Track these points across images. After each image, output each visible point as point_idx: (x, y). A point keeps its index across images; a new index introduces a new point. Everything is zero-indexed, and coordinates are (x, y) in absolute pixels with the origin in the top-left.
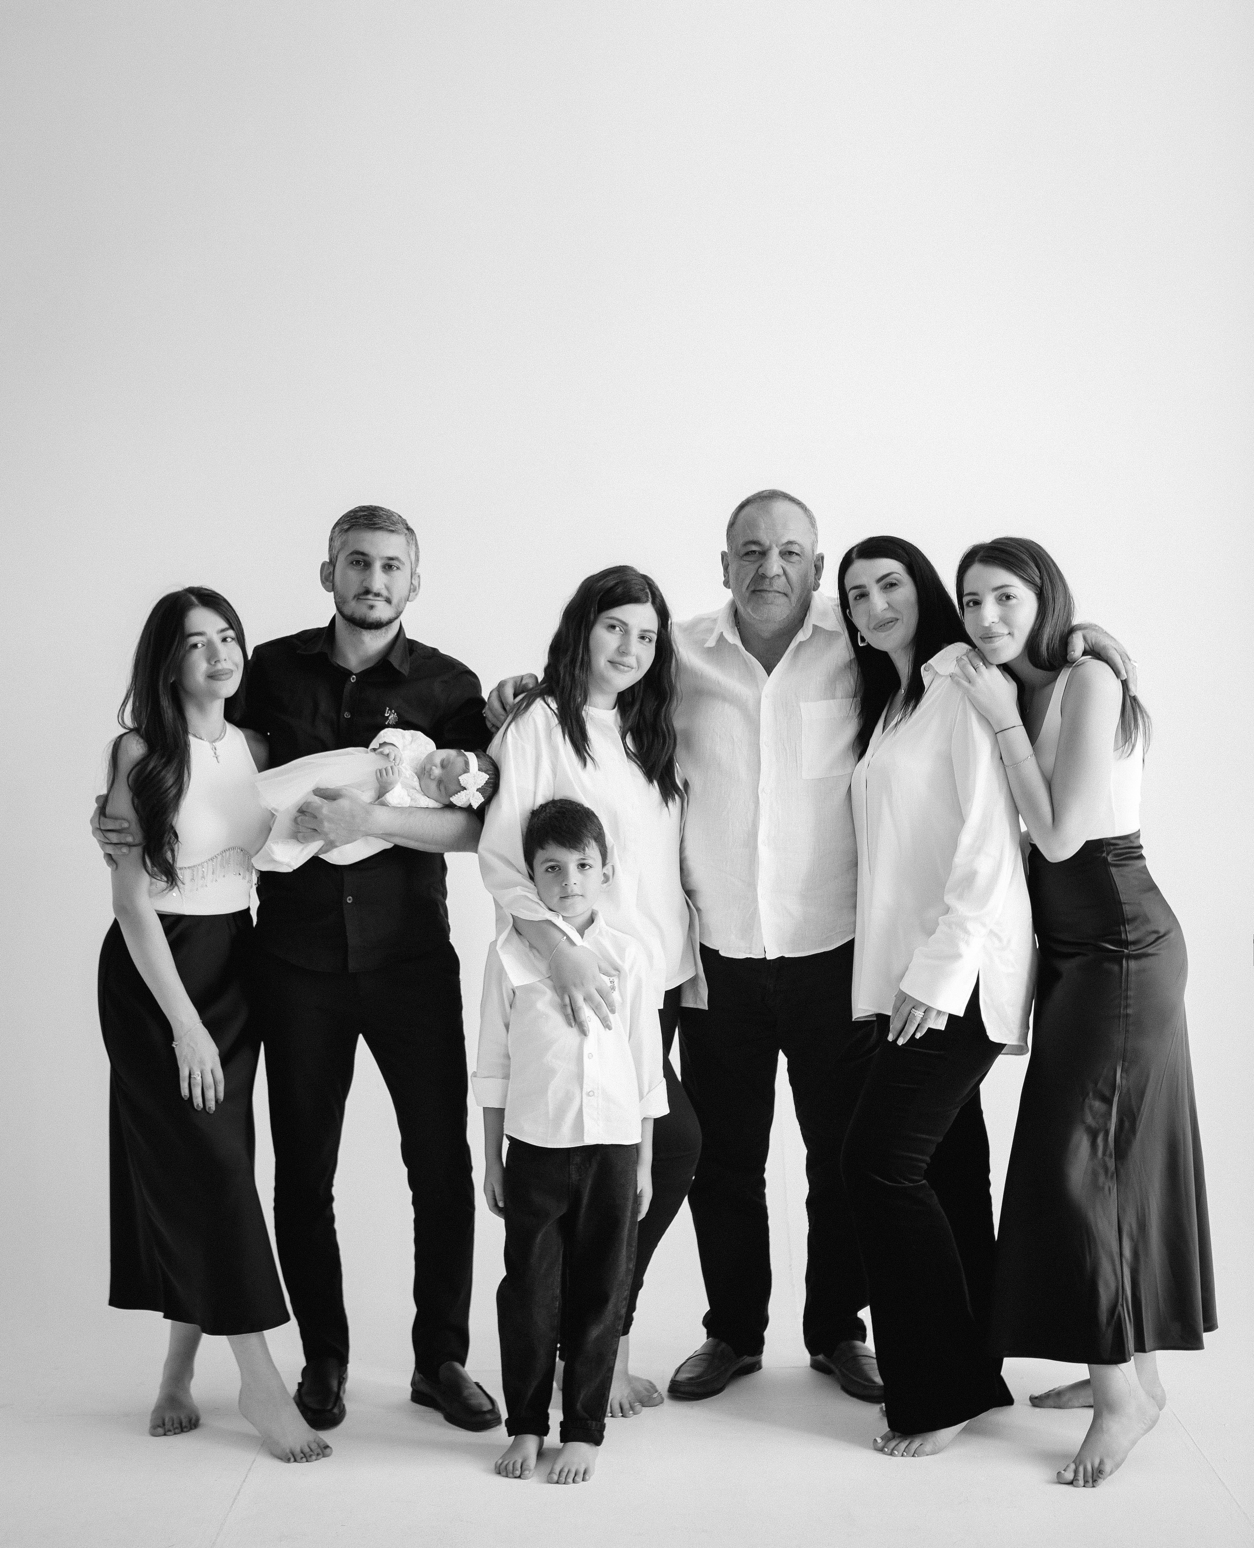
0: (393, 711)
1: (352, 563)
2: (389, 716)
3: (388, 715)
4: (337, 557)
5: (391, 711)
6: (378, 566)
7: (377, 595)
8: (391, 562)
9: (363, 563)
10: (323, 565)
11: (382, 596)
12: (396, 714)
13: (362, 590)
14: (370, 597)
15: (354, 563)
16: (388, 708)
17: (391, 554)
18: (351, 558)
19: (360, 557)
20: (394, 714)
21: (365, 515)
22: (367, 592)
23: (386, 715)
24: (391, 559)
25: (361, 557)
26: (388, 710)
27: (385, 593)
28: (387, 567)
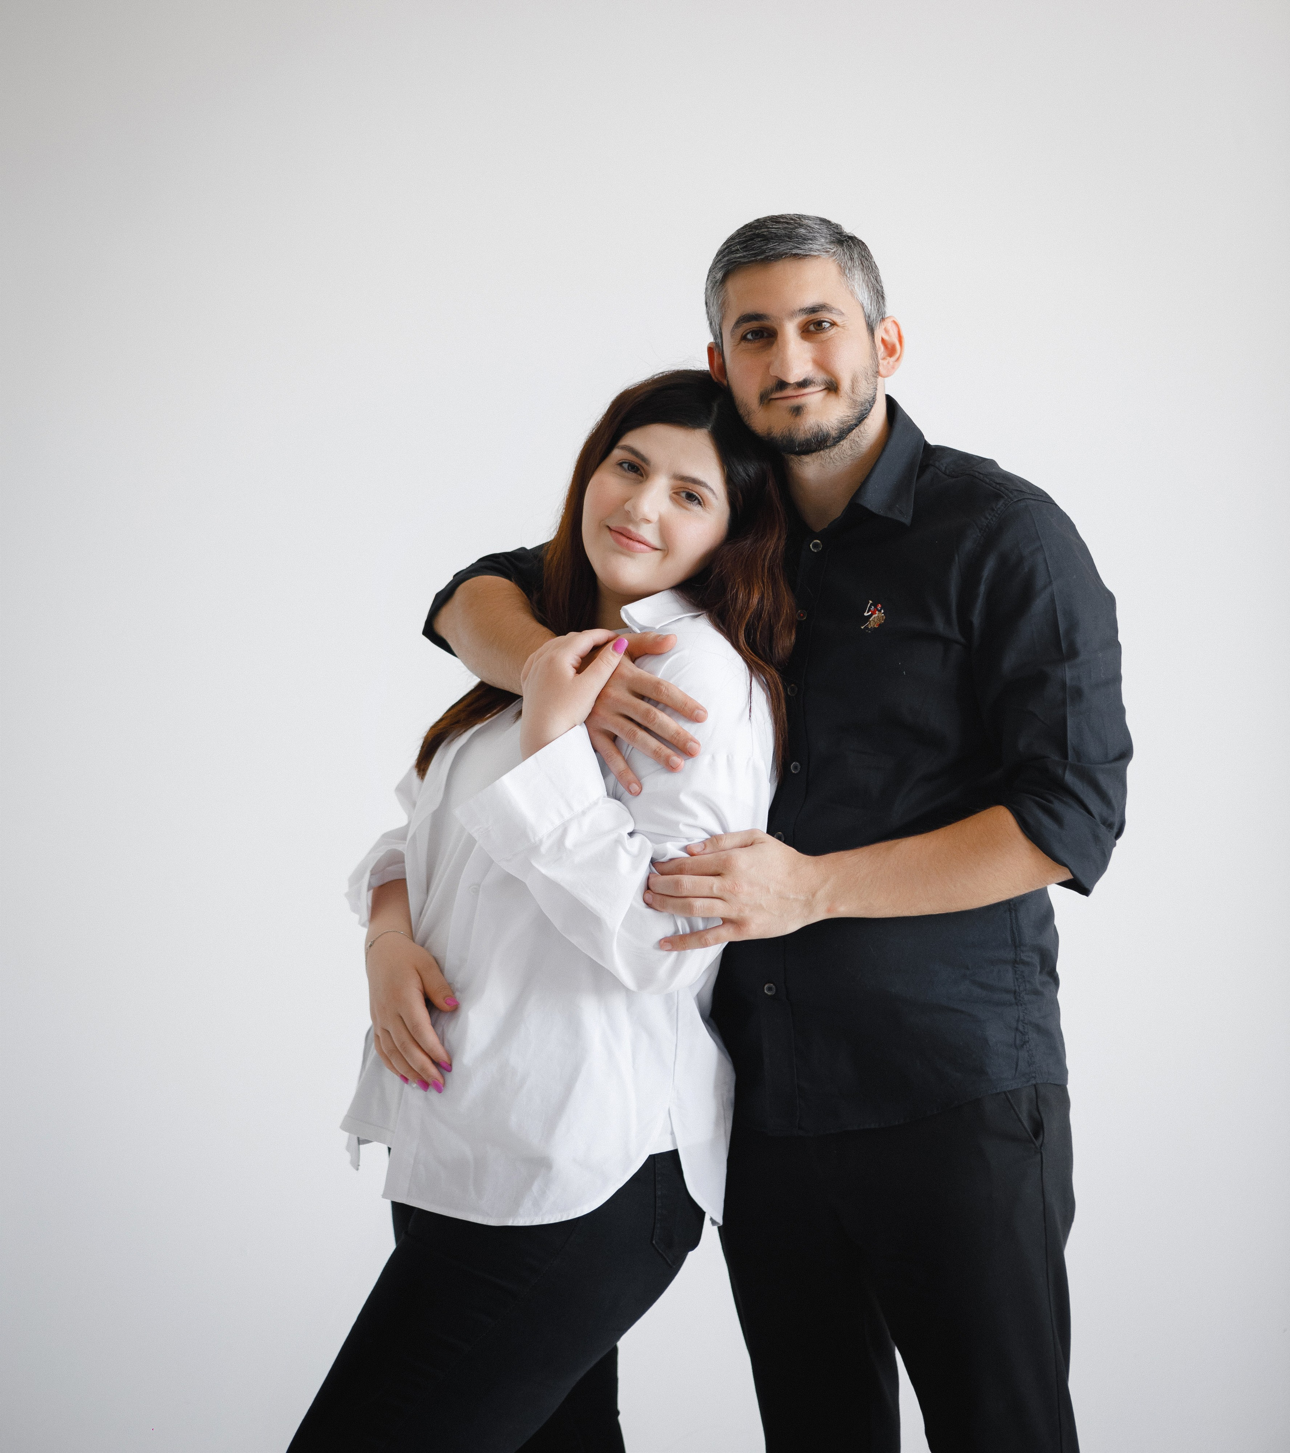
0: (879, 607)
2: (871, 616)
3: (870, 613)
5: (876, 607)
6: (790, 330)
7: (805, 384)
8: (813, 316)
9: (763, 335)
11: (814, 383)
12: (882, 611)
13: (770, 384)
14: (789, 392)
16: (871, 602)
17: (810, 299)
19: (754, 325)
20: (880, 611)
22: (782, 384)
23: (866, 614)
24: (813, 310)
25: (758, 323)
26: (871, 604)
27: (817, 376)
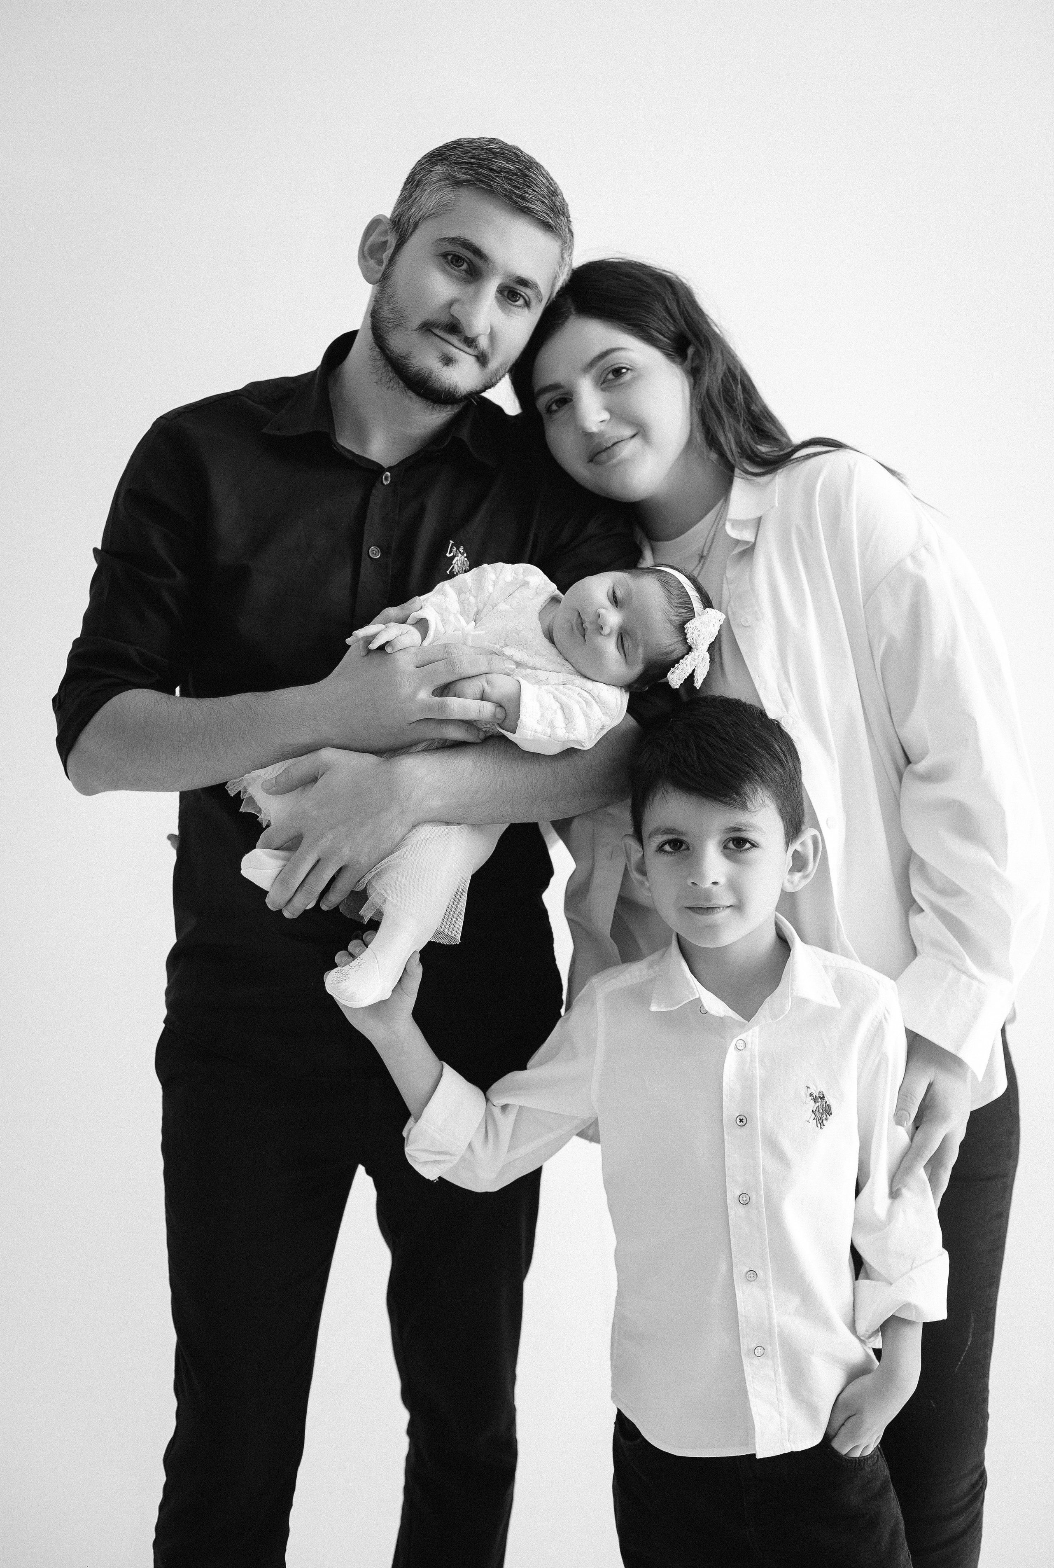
0: (462, 550)
1: (445, 255)
3: (452, 554)
4: (416, 225)
5: (458, 550)
6: (494, 285)
7: (470, 342)
8: (520, 288)
9: (465, 266)
10: (375, 223)
11: (476, 347)
13: (446, 319)
14: (455, 339)
15: (450, 257)
16: (451, 542)
18: (450, 248)
19: (467, 254)
21: (508, 171)
22: (454, 328)
24: (517, 281)
25: (469, 254)
26: (455, 546)
27: (483, 342)
28: (506, 293)
